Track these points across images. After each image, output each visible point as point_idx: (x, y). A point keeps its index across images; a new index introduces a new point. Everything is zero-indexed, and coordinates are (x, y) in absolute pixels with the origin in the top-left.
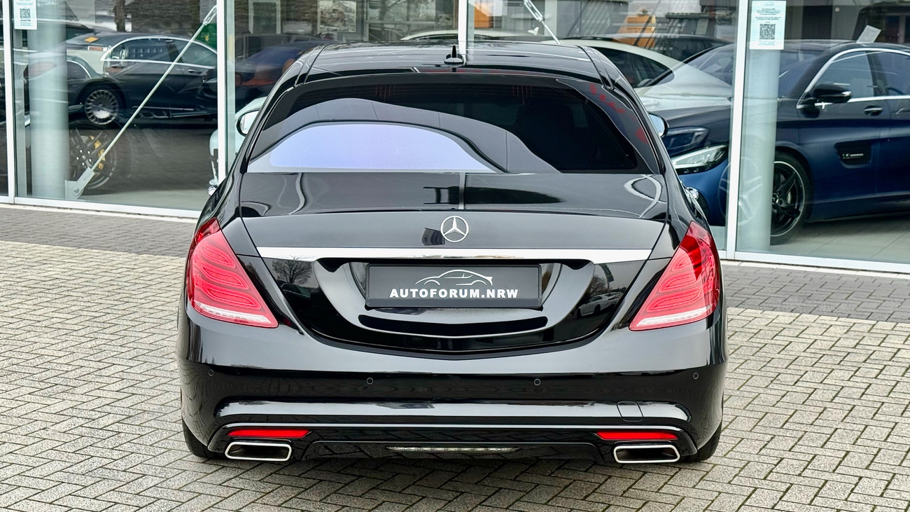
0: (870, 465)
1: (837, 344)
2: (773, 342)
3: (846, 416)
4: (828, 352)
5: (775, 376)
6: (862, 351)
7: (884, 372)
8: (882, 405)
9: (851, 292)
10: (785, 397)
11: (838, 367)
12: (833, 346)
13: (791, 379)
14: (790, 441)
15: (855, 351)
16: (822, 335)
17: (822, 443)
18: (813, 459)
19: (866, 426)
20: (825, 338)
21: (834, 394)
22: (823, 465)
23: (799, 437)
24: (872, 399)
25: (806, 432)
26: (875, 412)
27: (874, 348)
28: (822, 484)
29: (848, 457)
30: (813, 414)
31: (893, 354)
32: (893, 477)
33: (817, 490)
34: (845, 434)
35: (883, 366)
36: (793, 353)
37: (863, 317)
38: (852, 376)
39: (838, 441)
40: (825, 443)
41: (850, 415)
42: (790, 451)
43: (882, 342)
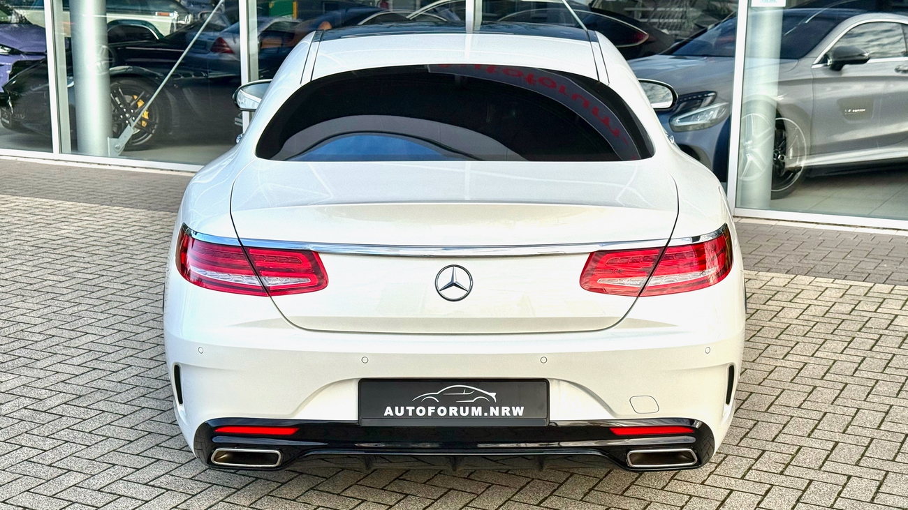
0: (860, 460)
1: (832, 310)
2: (765, 307)
3: (837, 397)
4: (822, 319)
5: (764, 348)
6: (857, 318)
7: (879, 343)
8: (876, 383)
9: (849, 251)
10: (772, 374)
11: (831, 336)
12: (827, 312)
13: (781, 352)
14: (774, 428)
15: (850, 317)
16: (816, 299)
17: (809, 431)
18: (797, 452)
19: (859, 410)
20: (820, 303)
21: (825, 370)
22: (808, 460)
23: (785, 423)
24: (865, 376)
25: (792, 417)
26: (868, 391)
27: (870, 315)
28: (805, 485)
29: (836, 450)
30: (801, 394)
31: (890, 322)
33: (800, 493)
34: (834, 419)
35: (879, 336)
36: (785, 321)
37: (860, 279)
38: (845, 349)
39: (826, 428)
40: (812, 431)
41: (841, 395)
42: (773, 441)
43: (879, 307)
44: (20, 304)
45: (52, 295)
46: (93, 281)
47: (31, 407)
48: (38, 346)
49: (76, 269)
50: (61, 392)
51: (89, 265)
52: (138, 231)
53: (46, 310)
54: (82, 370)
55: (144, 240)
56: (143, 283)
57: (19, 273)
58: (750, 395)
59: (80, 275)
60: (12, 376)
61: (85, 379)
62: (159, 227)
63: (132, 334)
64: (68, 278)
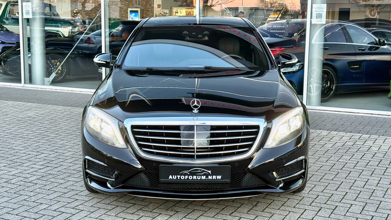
0: (356, 199)
1: (345, 144)
2: (319, 143)
3: (347, 176)
4: (341, 148)
5: (318, 158)
6: (356, 147)
8: (363, 171)
9: (352, 122)
10: (322, 168)
11: (345, 154)
12: (344, 145)
13: (324, 159)
14: (322, 187)
15: (352, 147)
16: (339, 140)
18: (331, 196)
19: (356, 181)
20: (341, 142)
21: (343, 166)
22: (336, 199)
23: (326, 185)
24: (358, 168)
25: (329, 183)
26: (359, 174)
27: (361, 146)
28: (335, 207)
29: (347, 195)
30: (333, 175)
31: (368, 149)
32: (366, 205)
33: (332, 210)
34: (346, 184)
35: (364, 154)
36: (327, 148)
37: (357, 133)
38: (351, 158)
39: (343, 187)
40: (337, 188)
41: (349, 176)
42: (322, 192)
43: (364, 143)
44: (15, 142)
45: (27, 139)
46: (44, 133)
47: (23, 181)
48: (24, 158)
49: (36, 129)
50: (35, 175)
51: (41, 128)
52: (60, 114)
53: (25, 145)
54: (42, 167)
55: (63, 118)
56: (64, 134)
57: (12, 130)
58: (313, 175)
59: (38, 131)
60: (14, 169)
61: (44, 170)
62: (69, 113)
63: (62, 154)
64: (33, 132)
